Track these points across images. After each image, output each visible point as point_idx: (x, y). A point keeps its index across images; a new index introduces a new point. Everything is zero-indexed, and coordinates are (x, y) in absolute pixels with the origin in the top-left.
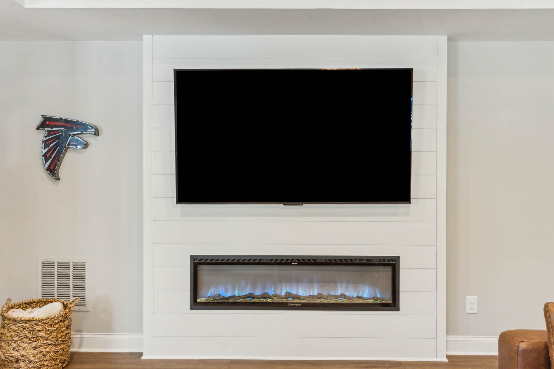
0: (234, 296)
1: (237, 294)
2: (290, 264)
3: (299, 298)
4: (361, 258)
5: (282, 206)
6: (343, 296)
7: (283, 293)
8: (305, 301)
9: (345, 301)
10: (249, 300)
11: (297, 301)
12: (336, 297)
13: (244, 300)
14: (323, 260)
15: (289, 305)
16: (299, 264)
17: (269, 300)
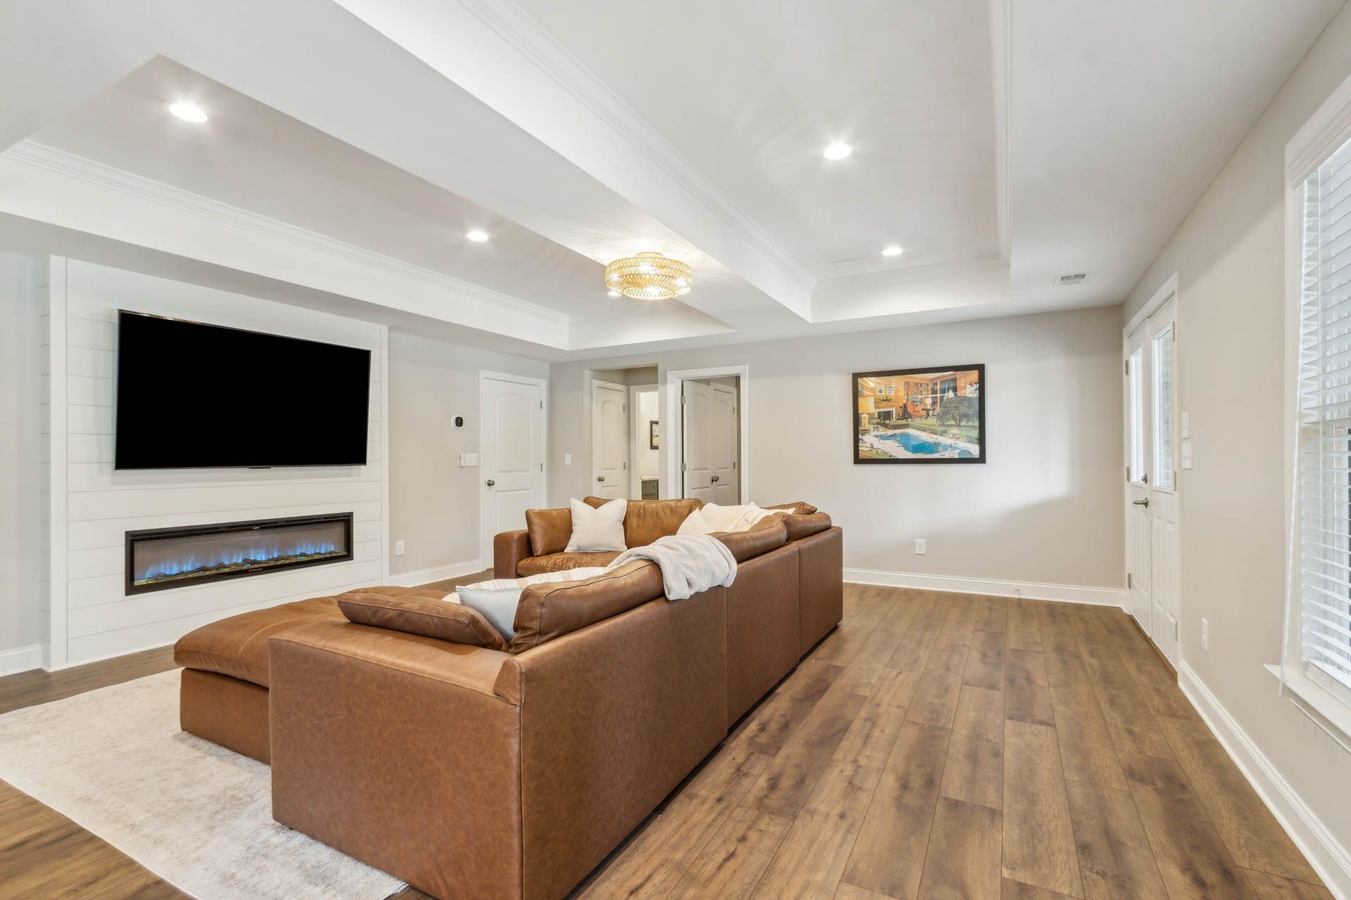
0: (182, 573)
1: (185, 569)
2: (252, 529)
3: (259, 563)
4: (319, 517)
5: (247, 469)
6: (303, 555)
7: (240, 561)
8: (266, 565)
9: (305, 559)
10: (201, 574)
11: (256, 566)
12: (297, 556)
13: (196, 575)
14: (283, 522)
15: (250, 571)
16: (261, 528)
17: (226, 570)
